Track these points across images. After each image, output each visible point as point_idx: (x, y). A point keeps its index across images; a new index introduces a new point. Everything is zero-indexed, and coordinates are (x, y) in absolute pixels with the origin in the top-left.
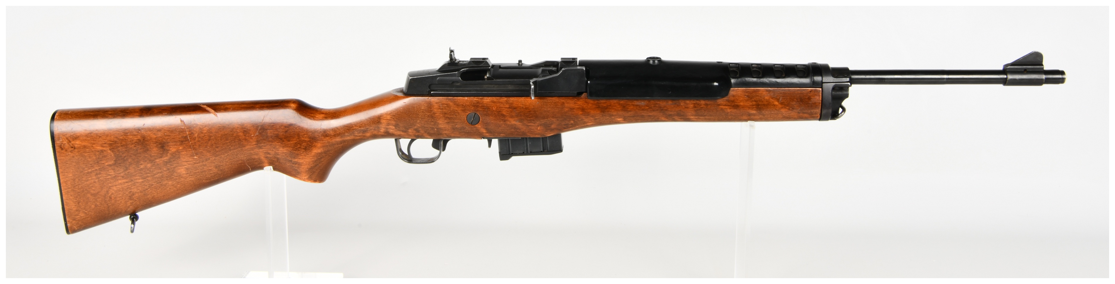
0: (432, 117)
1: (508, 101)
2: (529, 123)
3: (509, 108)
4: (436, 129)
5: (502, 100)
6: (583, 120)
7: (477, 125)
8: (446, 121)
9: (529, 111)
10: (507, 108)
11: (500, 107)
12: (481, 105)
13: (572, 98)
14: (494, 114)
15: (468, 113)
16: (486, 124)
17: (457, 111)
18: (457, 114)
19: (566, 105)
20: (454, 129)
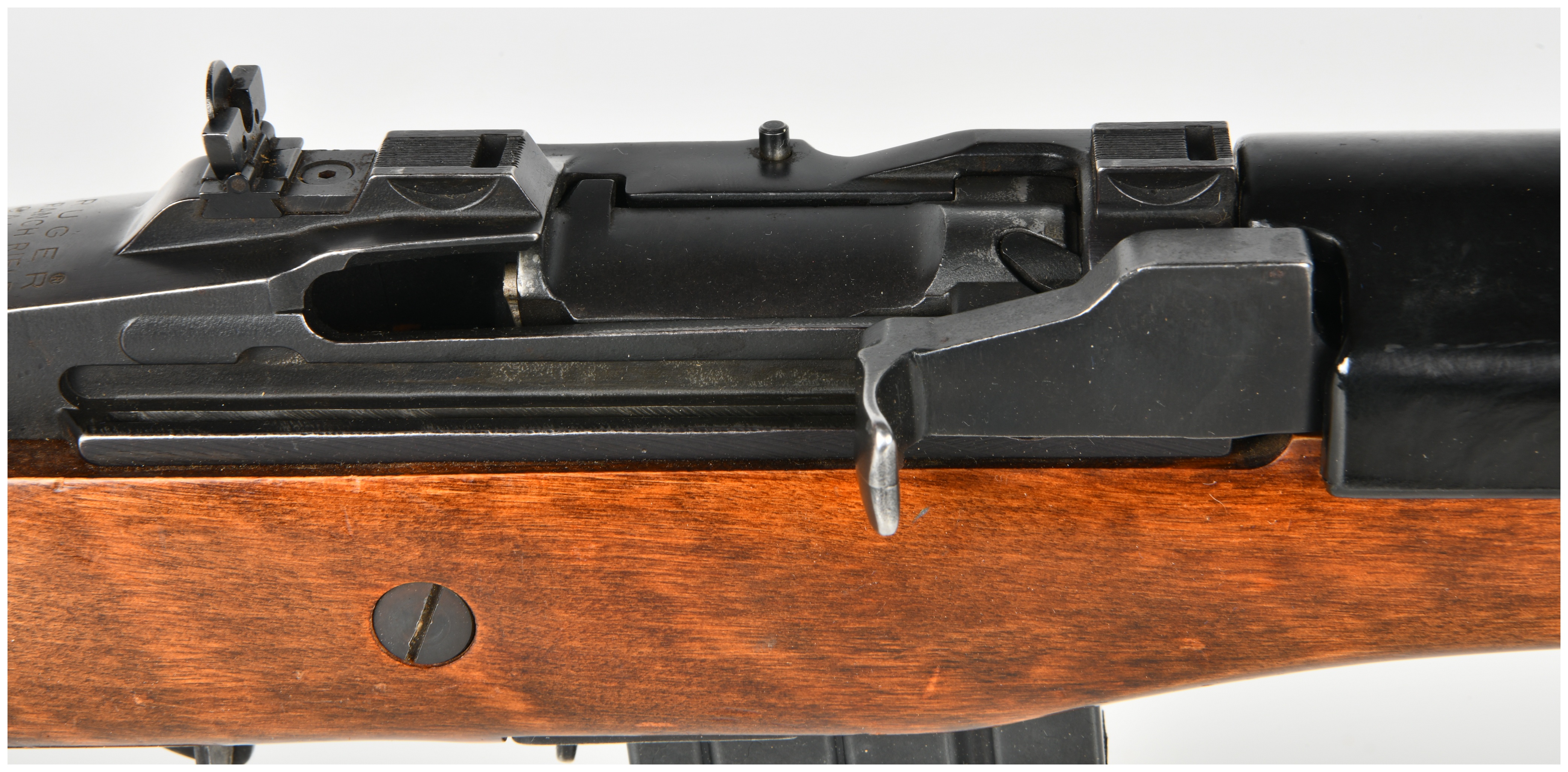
0: (101, 619)
1: (688, 502)
2: (857, 651)
3: (697, 550)
4: (138, 700)
5: (644, 491)
6: (1285, 630)
7: (454, 666)
8: (214, 645)
9: (857, 574)
10: (678, 548)
11: (626, 546)
12: (476, 532)
13: (1196, 479)
14: (585, 589)
15: (377, 587)
16: (525, 658)
17: (290, 573)
18: (295, 597)
19: (1149, 527)
20: (284, 697)
